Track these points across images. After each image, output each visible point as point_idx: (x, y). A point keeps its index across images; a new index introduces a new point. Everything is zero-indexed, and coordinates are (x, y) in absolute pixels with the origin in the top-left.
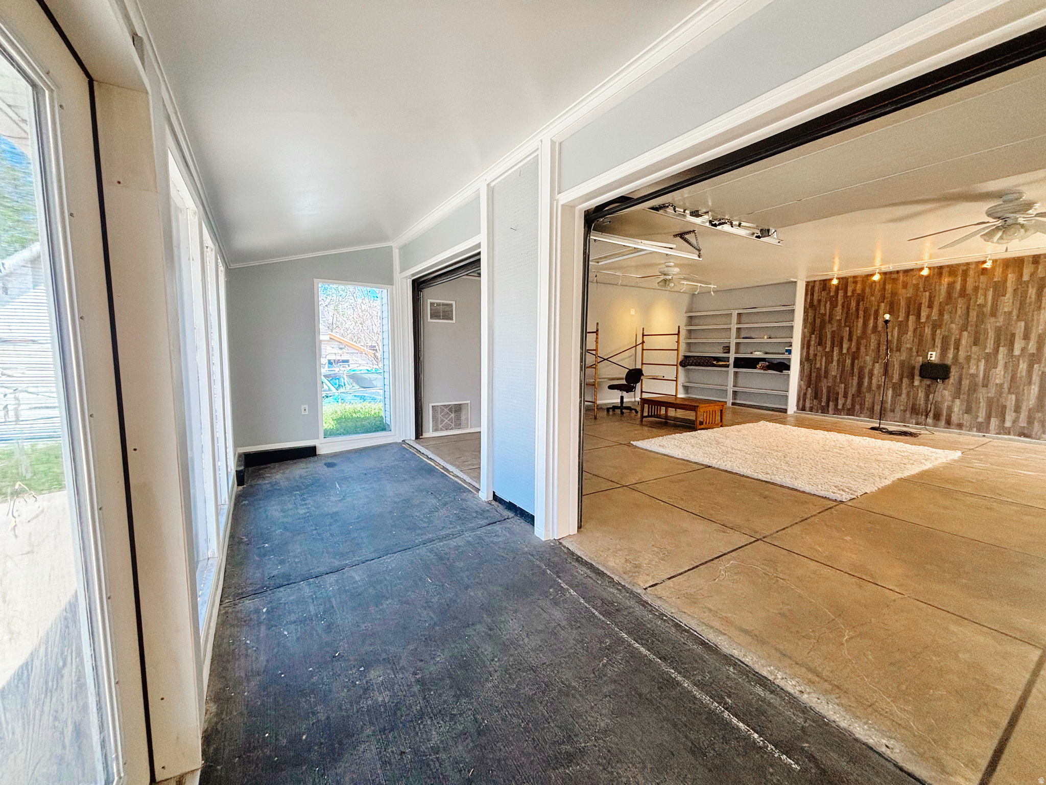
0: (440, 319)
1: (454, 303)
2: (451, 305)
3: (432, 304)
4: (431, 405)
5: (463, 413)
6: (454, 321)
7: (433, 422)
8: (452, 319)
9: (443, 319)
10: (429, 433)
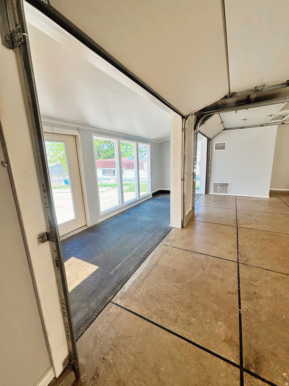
0: (219, 149)
1: (226, 142)
2: (225, 143)
3: (216, 144)
4: (213, 182)
5: (228, 187)
6: (226, 150)
7: (213, 189)
8: (225, 149)
9: (221, 149)
10: (211, 192)
